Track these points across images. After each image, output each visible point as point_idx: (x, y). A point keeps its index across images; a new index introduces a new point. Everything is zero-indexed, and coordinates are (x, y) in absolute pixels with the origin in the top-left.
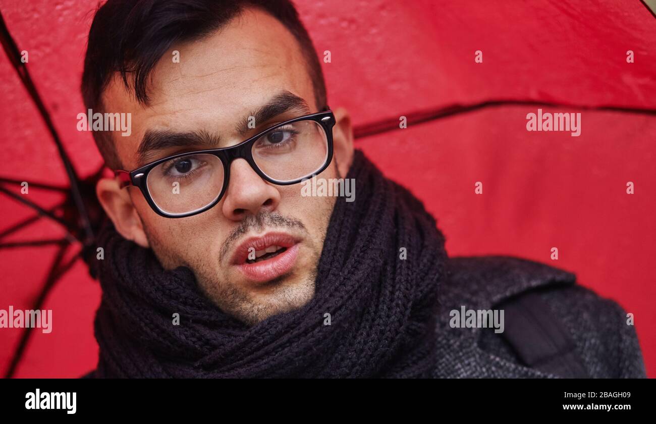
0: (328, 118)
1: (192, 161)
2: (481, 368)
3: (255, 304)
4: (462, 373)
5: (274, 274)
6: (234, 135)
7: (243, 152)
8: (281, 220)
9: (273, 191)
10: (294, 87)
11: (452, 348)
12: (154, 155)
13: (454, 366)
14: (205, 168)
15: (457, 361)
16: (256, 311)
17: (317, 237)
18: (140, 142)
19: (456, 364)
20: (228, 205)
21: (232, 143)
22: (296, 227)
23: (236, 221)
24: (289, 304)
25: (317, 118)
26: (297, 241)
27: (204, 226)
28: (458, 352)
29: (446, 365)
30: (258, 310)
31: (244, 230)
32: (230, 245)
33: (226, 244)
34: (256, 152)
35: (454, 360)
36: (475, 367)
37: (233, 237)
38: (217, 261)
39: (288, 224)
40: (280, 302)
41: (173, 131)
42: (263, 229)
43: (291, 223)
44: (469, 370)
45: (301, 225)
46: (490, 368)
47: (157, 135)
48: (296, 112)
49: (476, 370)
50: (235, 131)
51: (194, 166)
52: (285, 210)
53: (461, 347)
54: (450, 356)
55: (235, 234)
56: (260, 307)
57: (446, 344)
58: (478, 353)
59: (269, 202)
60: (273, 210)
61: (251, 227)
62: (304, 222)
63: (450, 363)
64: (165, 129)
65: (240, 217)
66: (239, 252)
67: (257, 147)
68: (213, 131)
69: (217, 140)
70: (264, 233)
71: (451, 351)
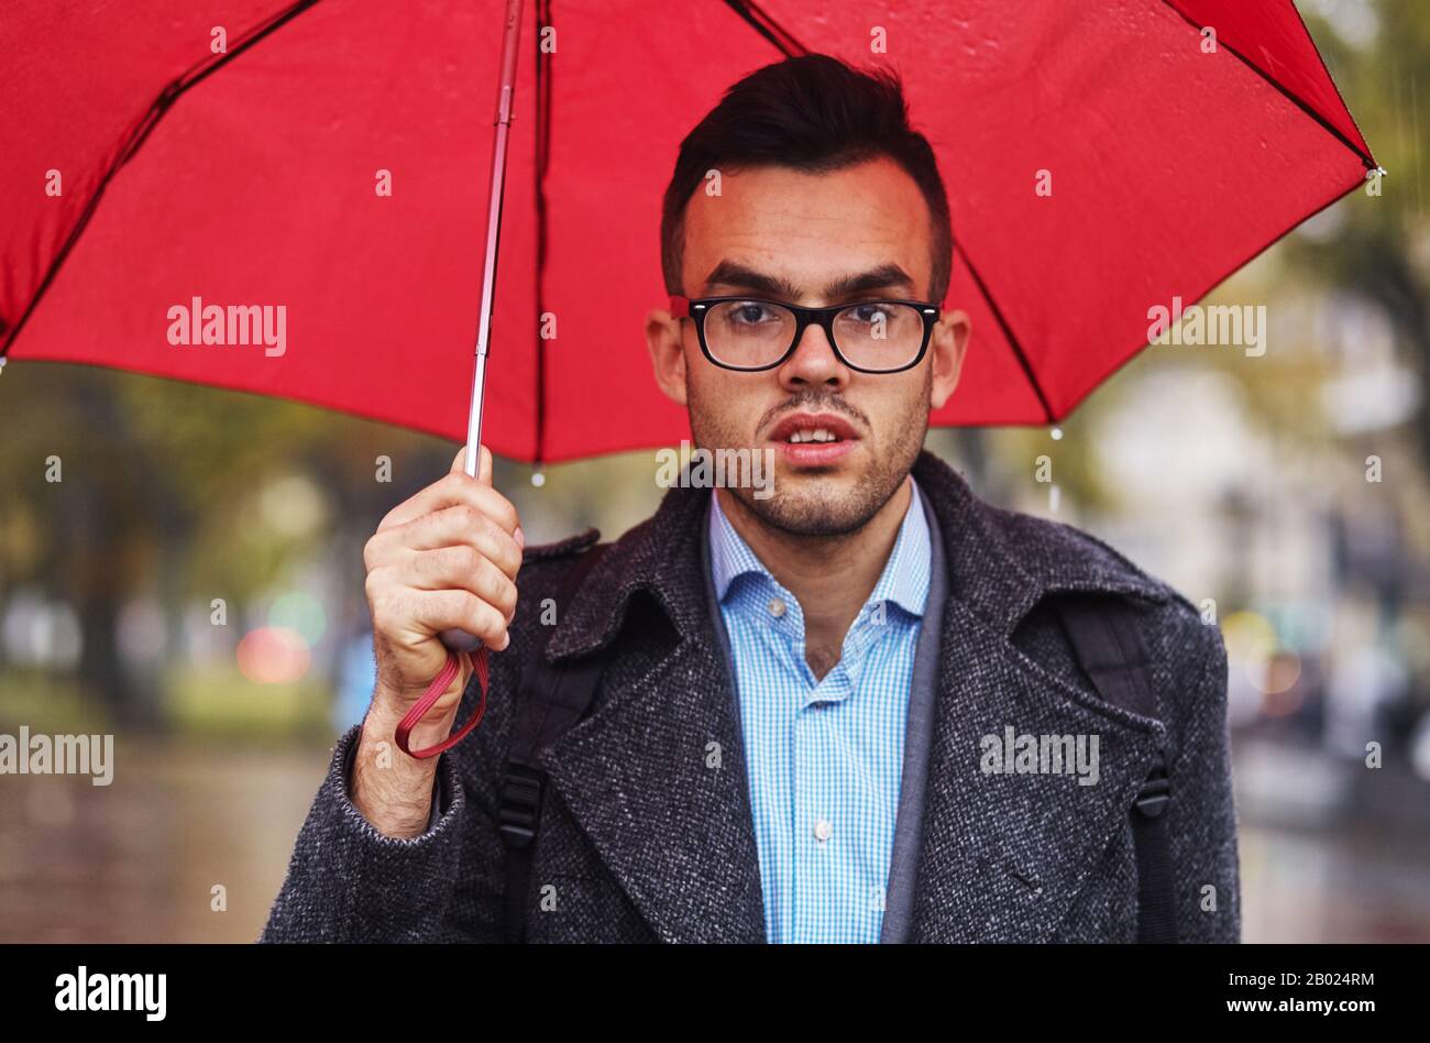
0: (933, 311)
1: (764, 311)
2: (1003, 668)
3: (784, 494)
4: (976, 671)
5: (816, 462)
6: (819, 296)
7: (824, 318)
8: (844, 406)
9: (843, 373)
10: (907, 263)
11: (973, 636)
12: (723, 290)
13: (968, 661)
14: (776, 323)
15: (975, 655)
16: (781, 502)
17: (882, 443)
18: (712, 270)
19: (972, 658)
20: (787, 372)
21: (814, 303)
22: (859, 421)
23: (791, 392)
24: (823, 505)
25: (920, 308)
26: (856, 437)
27: (751, 387)
28: (978, 643)
29: (960, 657)
30: (784, 502)
31: (795, 403)
32: (774, 417)
33: (770, 413)
34: (838, 323)
35: (972, 652)
36: (995, 665)
37: (781, 407)
38: (752, 433)
39: (852, 412)
40: (813, 500)
41: (753, 269)
42: (819, 409)
43: (855, 413)
44: (986, 669)
45: (866, 421)
46: (1014, 670)
47: (734, 267)
48: (899, 291)
49: (996, 669)
50: (822, 292)
51: (764, 317)
52: (852, 397)
53: (985, 637)
54: (969, 646)
55: (783, 406)
56: (788, 498)
57: (968, 629)
58: (1005, 648)
59: (834, 381)
60: (837, 392)
61: (804, 403)
62: (872, 419)
63: (965, 655)
64: (745, 264)
65: (796, 387)
66: (781, 426)
67: (841, 318)
68: (797, 284)
69: (799, 295)
70: (820, 412)
71: (972, 640)
